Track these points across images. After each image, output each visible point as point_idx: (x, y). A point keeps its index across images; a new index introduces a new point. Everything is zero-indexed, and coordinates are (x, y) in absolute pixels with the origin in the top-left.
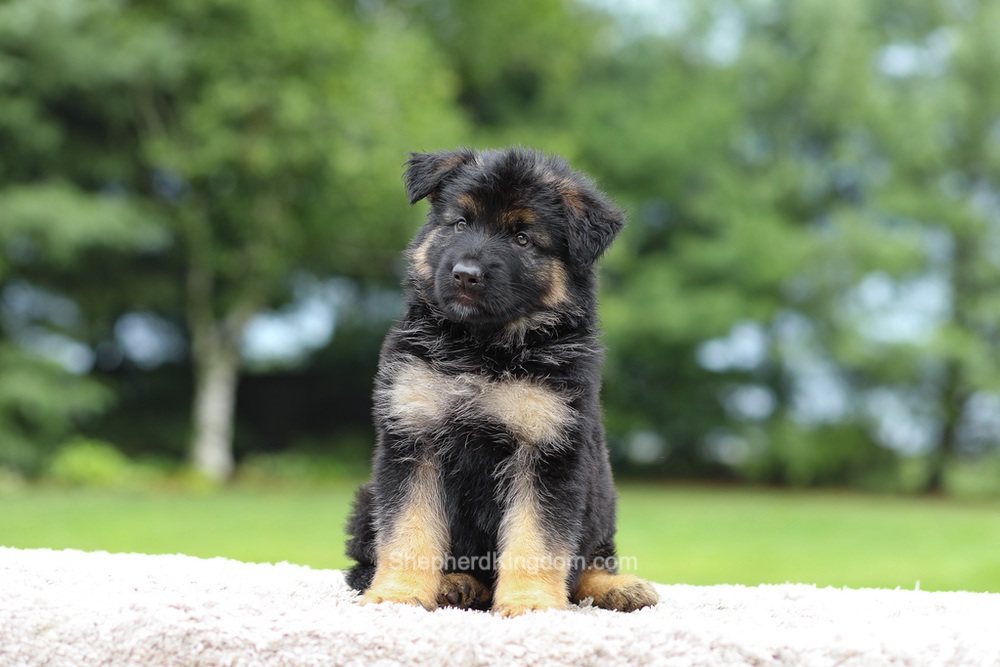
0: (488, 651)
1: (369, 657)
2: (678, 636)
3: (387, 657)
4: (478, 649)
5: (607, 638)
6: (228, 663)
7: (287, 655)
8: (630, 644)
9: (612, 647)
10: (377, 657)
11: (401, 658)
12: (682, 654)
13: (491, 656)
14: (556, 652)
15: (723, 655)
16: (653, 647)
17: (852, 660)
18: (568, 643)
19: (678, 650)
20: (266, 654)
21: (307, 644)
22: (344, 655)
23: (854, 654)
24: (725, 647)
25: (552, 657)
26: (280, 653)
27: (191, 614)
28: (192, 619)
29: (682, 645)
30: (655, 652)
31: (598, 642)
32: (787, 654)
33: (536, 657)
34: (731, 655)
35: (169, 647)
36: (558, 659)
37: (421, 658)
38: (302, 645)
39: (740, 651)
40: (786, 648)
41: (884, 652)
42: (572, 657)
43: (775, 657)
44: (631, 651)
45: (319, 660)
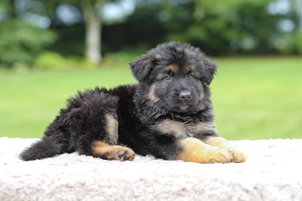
0: (140, 191)
1: (92, 195)
2: (216, 180)
3: (99, 195)
4: (135, 190)
5: (187, 182)
6: (35, 199)
7: (59, 196)
8: (196, 185)
9: (189, 187)
10: (95, 195)
11: (105, 195)
12: (217, 188)
13: (141, 193)
14: (166, 189)
15: (233, 188)
16: (205, 186)
17: (286, 188)
18: (171, 186)
19: (216, 187)
20: (50, 195)
21: (67, 190)
22: (82, 195)
23: (287, 186)
24: (234, 185)
25: (165, 192)
26: (56, 195)
27: (20, 179)
28: (20, 181)
29: (217, 184)
30: (206, 188)
31: (183, 185)
32: (259, 187)
33: (158, 192)
34: (237, 188)
35: (12, 194)
36: (167, 193)
37: (113, 195)
38: (64, 191)
39: (240, 186)
40: (259, 184)
41: (299, 184)
42: (172, 192)
43: (255, 188)
44: (196, 188)
45: (72, 198)
